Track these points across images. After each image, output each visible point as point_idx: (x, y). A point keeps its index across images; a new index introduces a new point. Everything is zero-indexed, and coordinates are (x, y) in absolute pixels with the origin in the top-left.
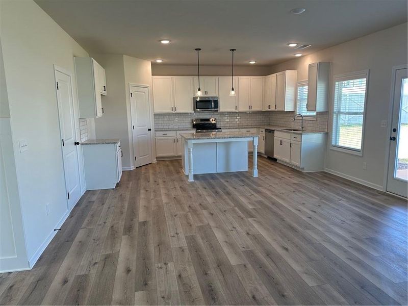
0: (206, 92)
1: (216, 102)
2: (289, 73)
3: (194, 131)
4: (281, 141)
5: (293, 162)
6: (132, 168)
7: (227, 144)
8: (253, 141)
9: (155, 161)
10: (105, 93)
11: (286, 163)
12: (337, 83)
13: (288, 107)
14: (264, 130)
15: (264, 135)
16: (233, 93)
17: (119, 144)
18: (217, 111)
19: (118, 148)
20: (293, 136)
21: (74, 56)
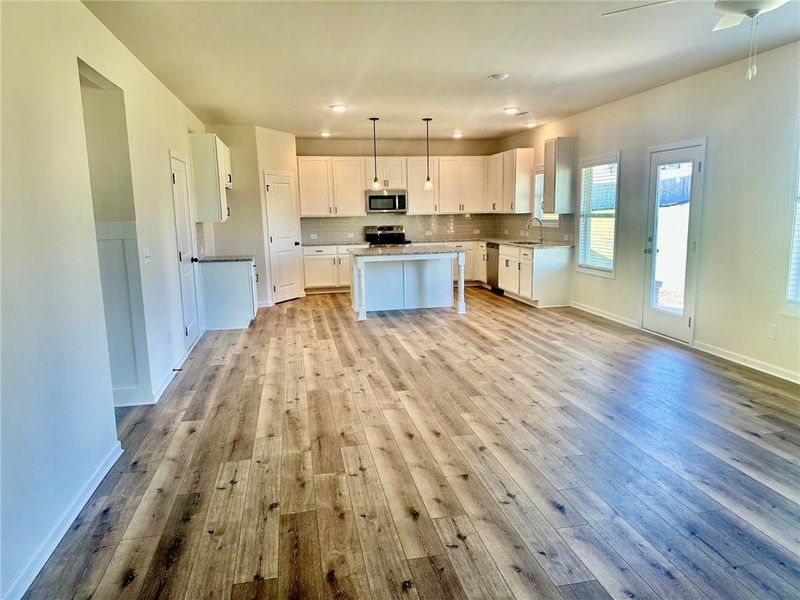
0: (386, 183)
1: (402, 199)
2: (520, 152)
3: (367, 246)
4: (507, 261)
5: (523, 293)
6: (271, 303)
7: (420, 264)
8: (458, 259)
9: (303, 294)
10: (230, 185)
11: (513, 294)
12: (584, 170)
13: (521, 208)
14: (484, 245)
15: (485, 253)
16: (429, 185)
17: (253, 263)
18: (403, 213)
19: (253, 269)
20: (523, 251)
21: (190, 132)
